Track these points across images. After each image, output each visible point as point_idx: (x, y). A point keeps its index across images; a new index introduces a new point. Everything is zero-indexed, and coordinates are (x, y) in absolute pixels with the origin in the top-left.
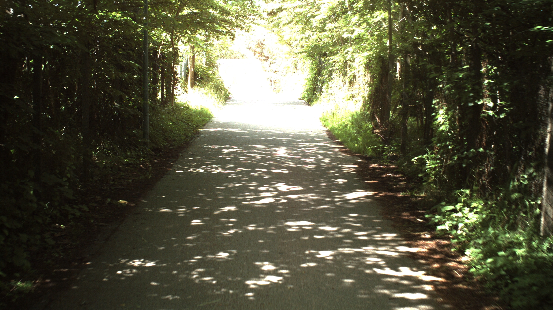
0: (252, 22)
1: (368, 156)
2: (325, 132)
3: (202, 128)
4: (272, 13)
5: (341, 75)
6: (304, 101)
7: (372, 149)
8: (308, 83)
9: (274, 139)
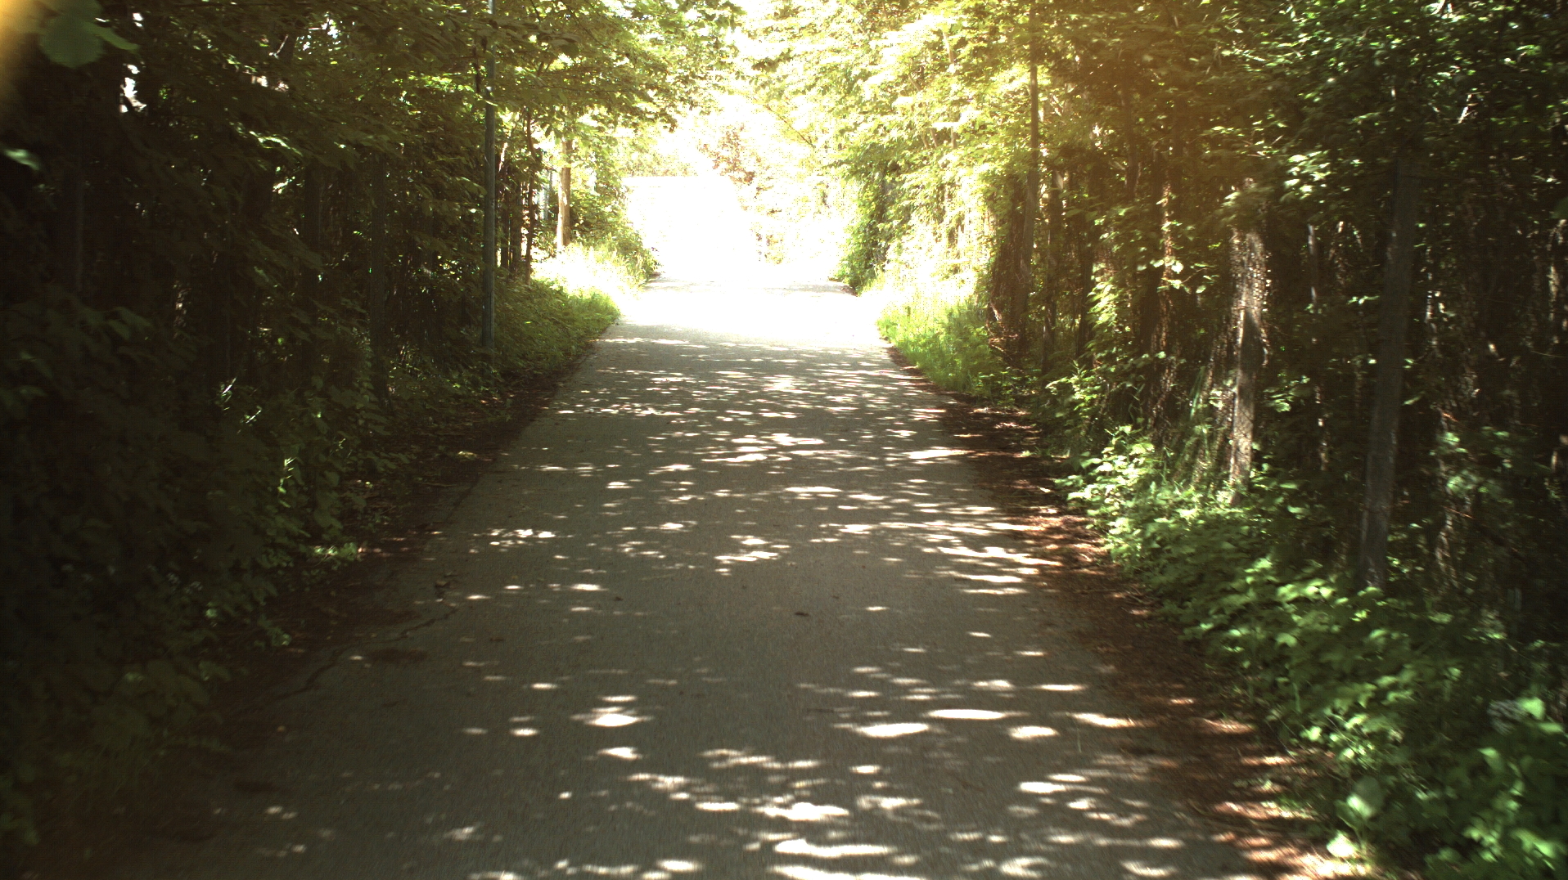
0: (715, 84)
1: (974, 395)
2: (885, 350)
3: (598, 338)
4: (766, 65)
5: (931, 218)
7: (983, 380)
8: (853, 240)
9: (767, 361)
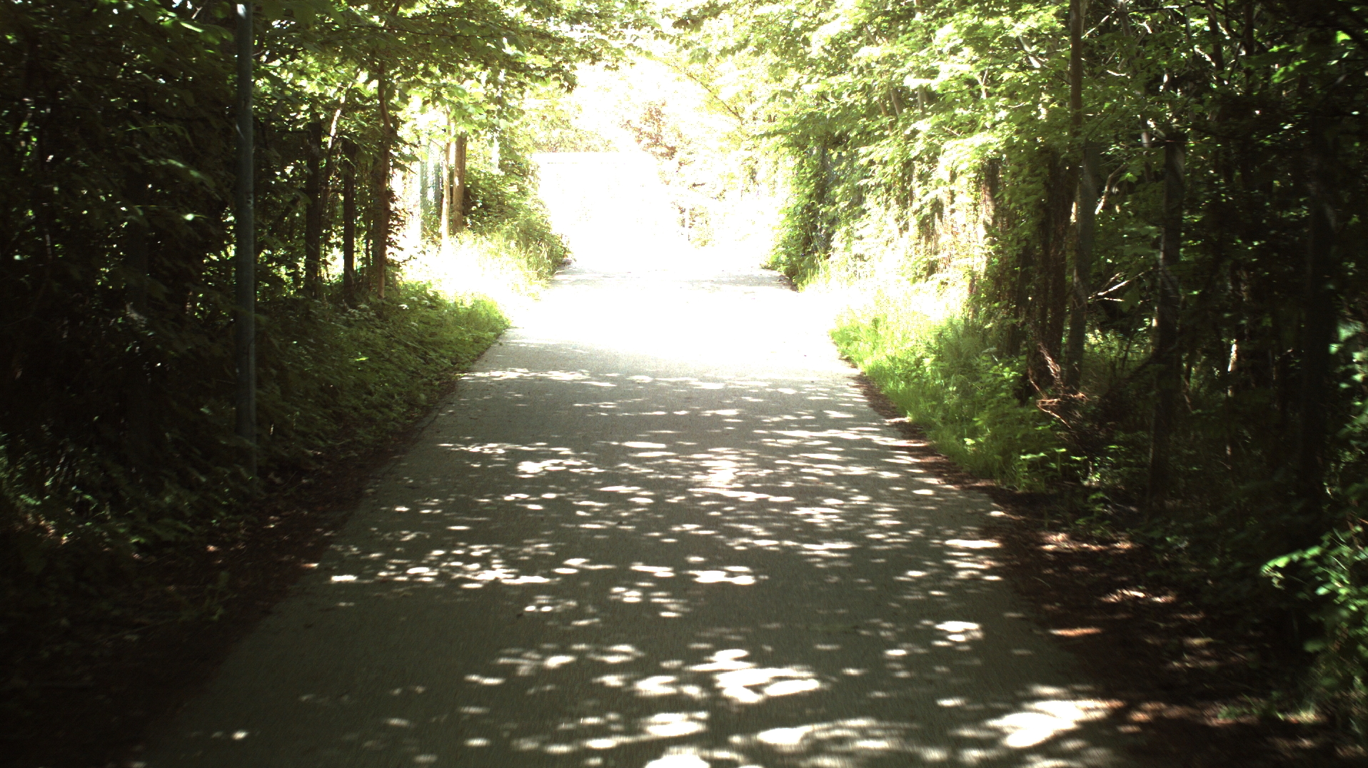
0: (630, 45)
2: (852, 383)
3: (469, 370)
4: (690, 22)
5: (893, 201)
6: (776, 273)
8: (789, 222)
9: (696, 414)
